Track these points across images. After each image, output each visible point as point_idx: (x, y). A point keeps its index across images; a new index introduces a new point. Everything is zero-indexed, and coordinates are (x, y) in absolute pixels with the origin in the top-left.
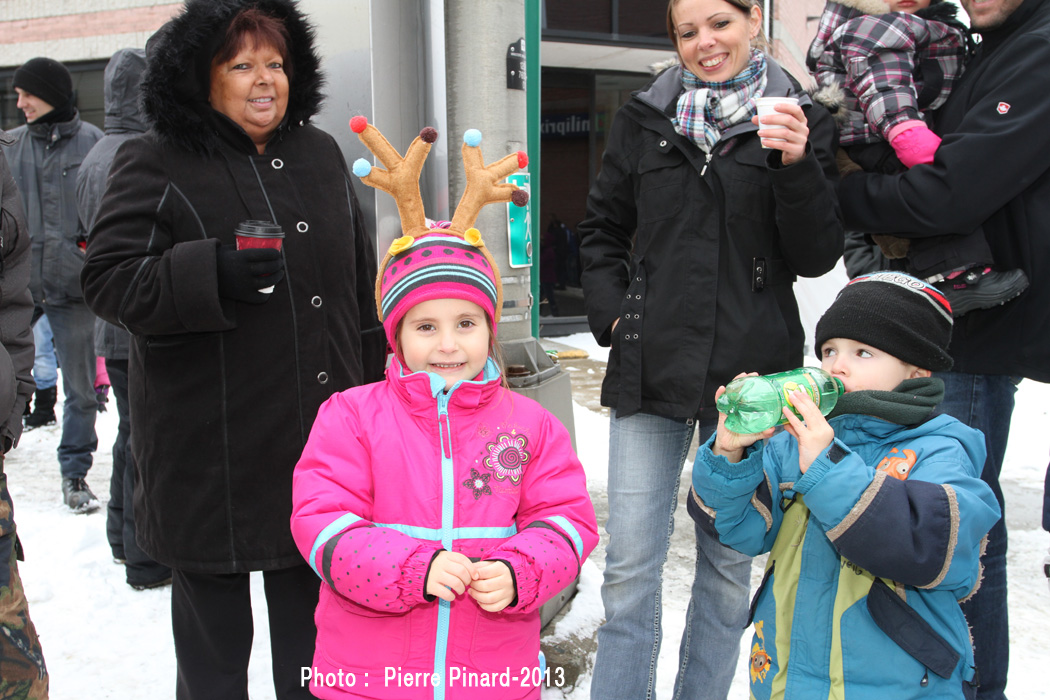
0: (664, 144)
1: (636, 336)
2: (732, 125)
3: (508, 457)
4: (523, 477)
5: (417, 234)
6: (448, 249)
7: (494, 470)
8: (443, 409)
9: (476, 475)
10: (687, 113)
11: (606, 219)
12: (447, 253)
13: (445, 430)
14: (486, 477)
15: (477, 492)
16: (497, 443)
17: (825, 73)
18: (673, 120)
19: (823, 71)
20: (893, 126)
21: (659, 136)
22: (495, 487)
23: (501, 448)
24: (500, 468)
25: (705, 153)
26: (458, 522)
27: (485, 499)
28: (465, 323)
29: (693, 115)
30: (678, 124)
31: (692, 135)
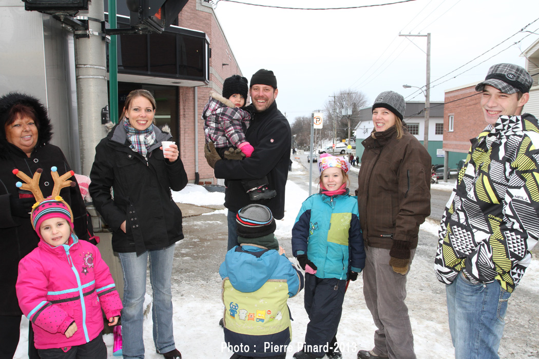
0: (130, 156)
1: (137, 226)
2: (151, 146)
3: (90, 261)
4: (94, 265)
5: (41, 201)
6: (50, 203)
7: (88, 266)
8: (68, 253)
9: (84, 268)
10: (138, 144)
11: (103, 186)
12: (50, 205)
13: (70, 259)
14: (86, 268)
15: (85, 273)
16: (85, 257)
17: (212, 122)
18: (130, 147)
19: (210, 121)
20: (241, 143)
21: (127, 154)
22: (89, 270)
23: (87, 258)
24: (89, 264)
25: (144, 158)
26: (82, 284)
27: (87, 274)
28: (60, 224)
29: (140, 145)
30: (133, 148)
31: (141, 152)
